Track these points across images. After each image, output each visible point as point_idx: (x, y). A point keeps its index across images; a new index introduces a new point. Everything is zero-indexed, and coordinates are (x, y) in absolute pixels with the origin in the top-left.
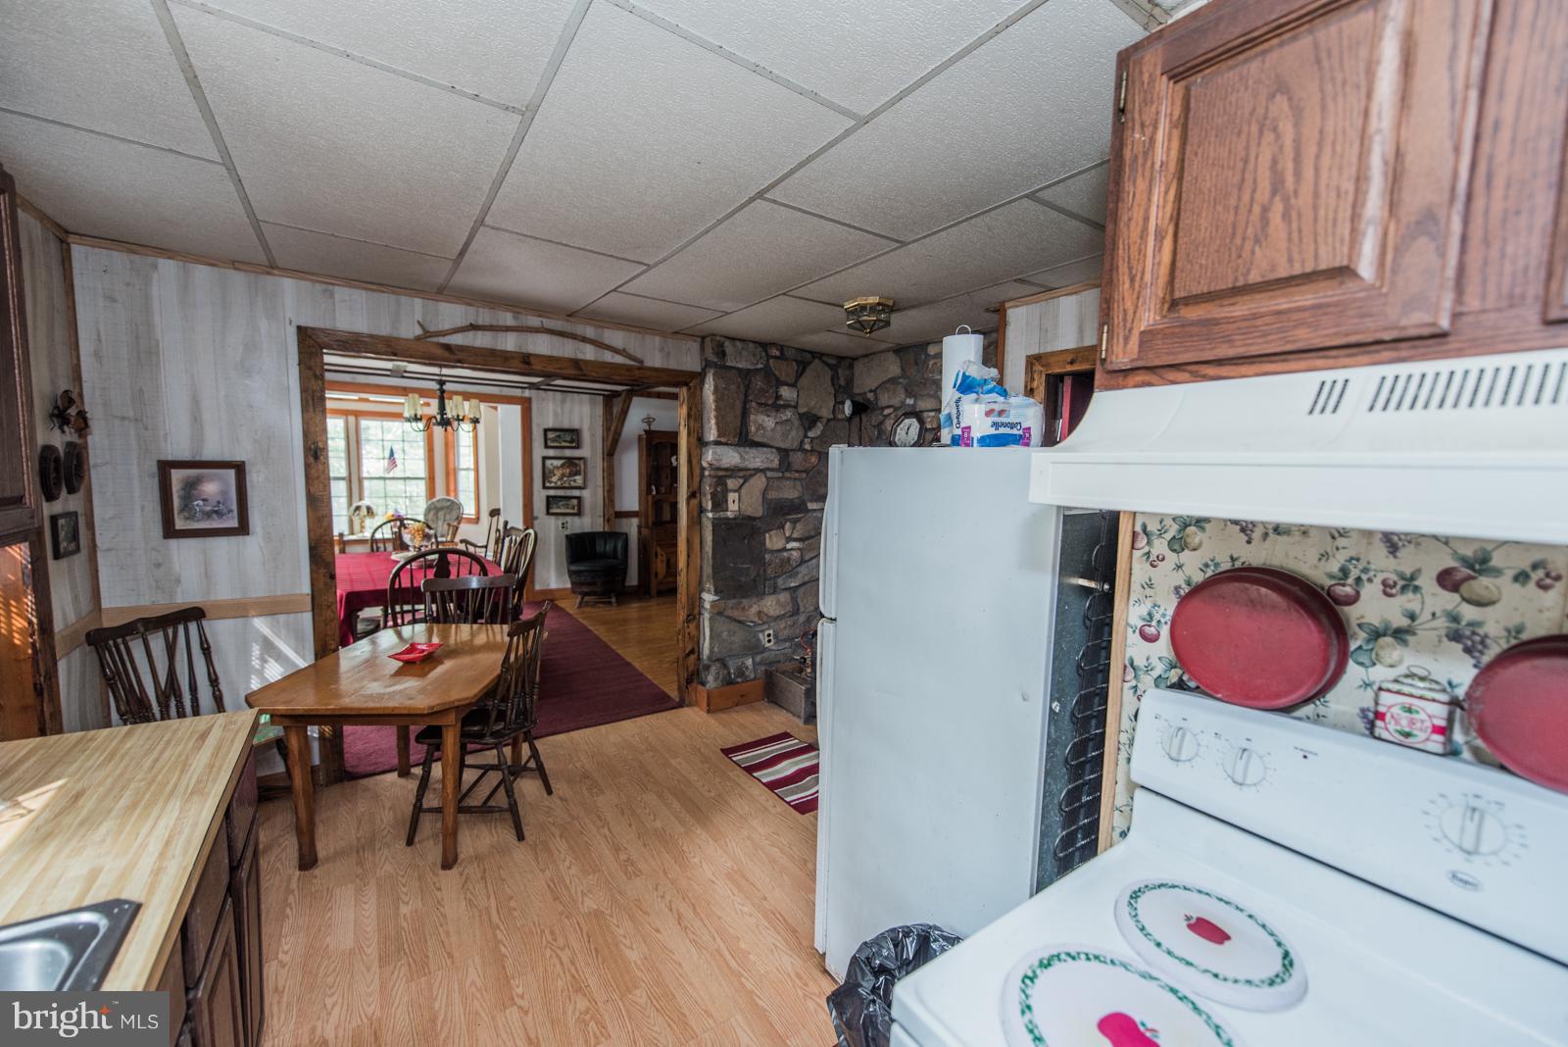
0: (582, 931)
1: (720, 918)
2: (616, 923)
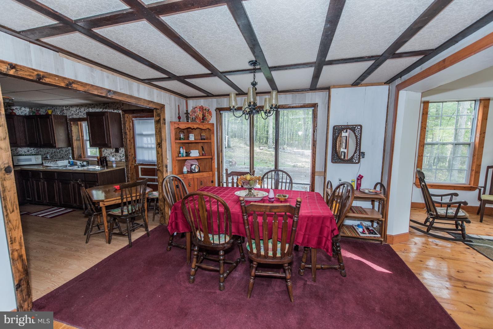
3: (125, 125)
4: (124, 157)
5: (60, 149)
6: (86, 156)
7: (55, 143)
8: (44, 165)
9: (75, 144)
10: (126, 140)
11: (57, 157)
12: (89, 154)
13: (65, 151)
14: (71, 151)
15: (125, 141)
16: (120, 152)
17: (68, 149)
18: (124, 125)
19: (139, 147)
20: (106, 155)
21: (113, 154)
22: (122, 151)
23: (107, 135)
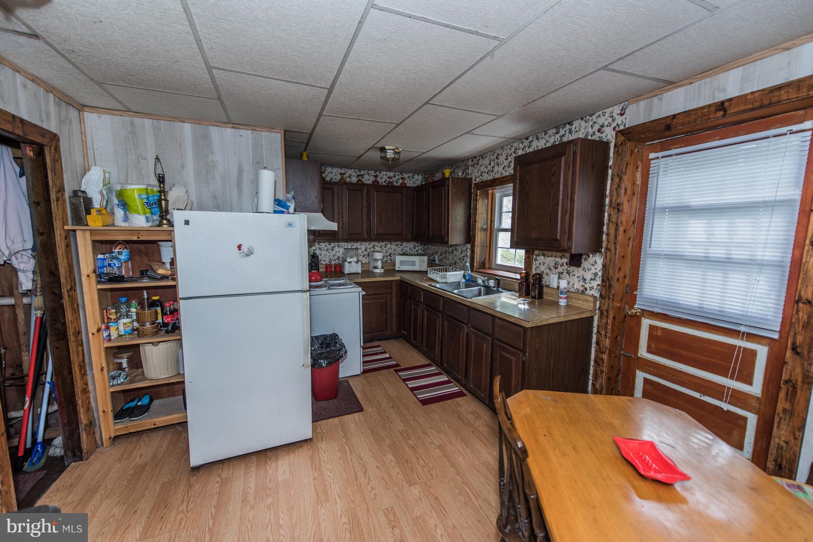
0: (417, 474)
1: (344, 470)
2: (399, 475)
3: (621, 179)
4: (599, 281)
5: (453, 248)
6: (493, 264)
7: (448, 236)
8: (428, 275)
9: (479, 237)
10: (617, 230)
11: (447, 262)
12: (499, 261)
13: (460, 251)
14: (469, 253)
15: (612, 231)
16: (585, 264)
17: (465, 248)
18: (617, 180)
19: (658, 256)
20: (542, 268)
21: (560, 269)
22: (595, 264)
23: (564, 212)
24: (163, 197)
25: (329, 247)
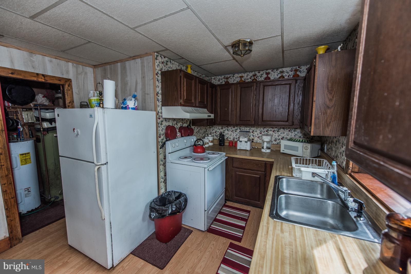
24: (101, 103)
25: (233, 129)
